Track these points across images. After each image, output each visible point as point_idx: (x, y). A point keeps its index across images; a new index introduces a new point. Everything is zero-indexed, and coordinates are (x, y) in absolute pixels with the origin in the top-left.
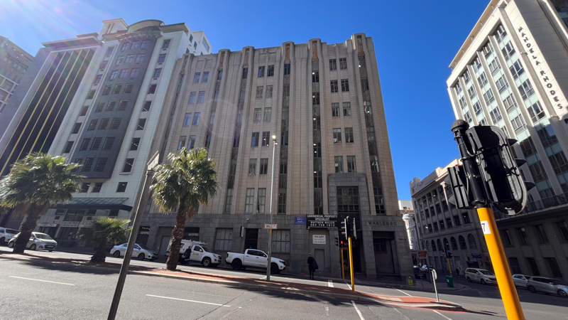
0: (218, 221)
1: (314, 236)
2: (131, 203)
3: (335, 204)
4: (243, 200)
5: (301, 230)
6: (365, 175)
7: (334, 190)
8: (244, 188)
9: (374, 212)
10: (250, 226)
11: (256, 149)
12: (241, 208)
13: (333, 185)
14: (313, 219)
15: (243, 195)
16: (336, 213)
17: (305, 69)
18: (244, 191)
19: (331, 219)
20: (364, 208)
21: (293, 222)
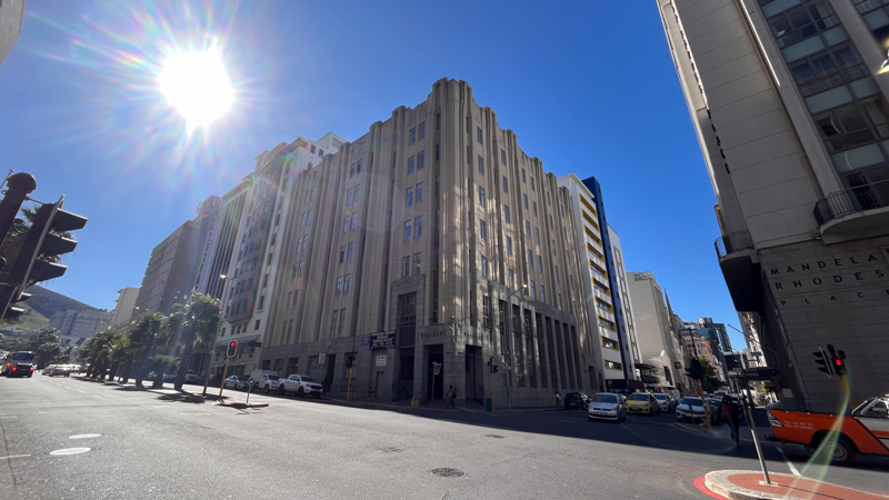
0: (309, 349)
1: (376, 357)
2: (261, 340)
3: (394, 317)
4: (329, 325)
5: (364, 352)
6: (424, 276)
7: (395, 300)
8: (331, 311)
9: (427, 323)
10: (331, 352)
11: (343, 264)
12: (328, 333)
13: (396, 294)
14: (375, 337)
15: (330, 320)
16: (394, 328)
18: (331, 315)
19: (390, 336)
20: (419, 318)
21: (360, 343)
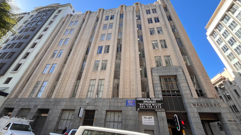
0: (64, 103)
1: (143, 117)
3: (159, 89)
4: (86, 88)
5: (131, 112)
6: (181, 67)
7: (157, 79)
10: (89, 108)
11: (100, 55)
13: (156, 75)
14: (142, 101)
17: (132, 15)
18: (88, 82)
19: (157, 102)
21: (124, 104)
